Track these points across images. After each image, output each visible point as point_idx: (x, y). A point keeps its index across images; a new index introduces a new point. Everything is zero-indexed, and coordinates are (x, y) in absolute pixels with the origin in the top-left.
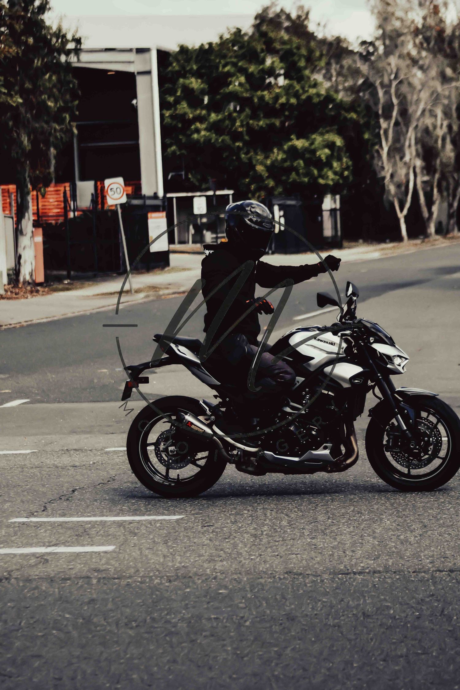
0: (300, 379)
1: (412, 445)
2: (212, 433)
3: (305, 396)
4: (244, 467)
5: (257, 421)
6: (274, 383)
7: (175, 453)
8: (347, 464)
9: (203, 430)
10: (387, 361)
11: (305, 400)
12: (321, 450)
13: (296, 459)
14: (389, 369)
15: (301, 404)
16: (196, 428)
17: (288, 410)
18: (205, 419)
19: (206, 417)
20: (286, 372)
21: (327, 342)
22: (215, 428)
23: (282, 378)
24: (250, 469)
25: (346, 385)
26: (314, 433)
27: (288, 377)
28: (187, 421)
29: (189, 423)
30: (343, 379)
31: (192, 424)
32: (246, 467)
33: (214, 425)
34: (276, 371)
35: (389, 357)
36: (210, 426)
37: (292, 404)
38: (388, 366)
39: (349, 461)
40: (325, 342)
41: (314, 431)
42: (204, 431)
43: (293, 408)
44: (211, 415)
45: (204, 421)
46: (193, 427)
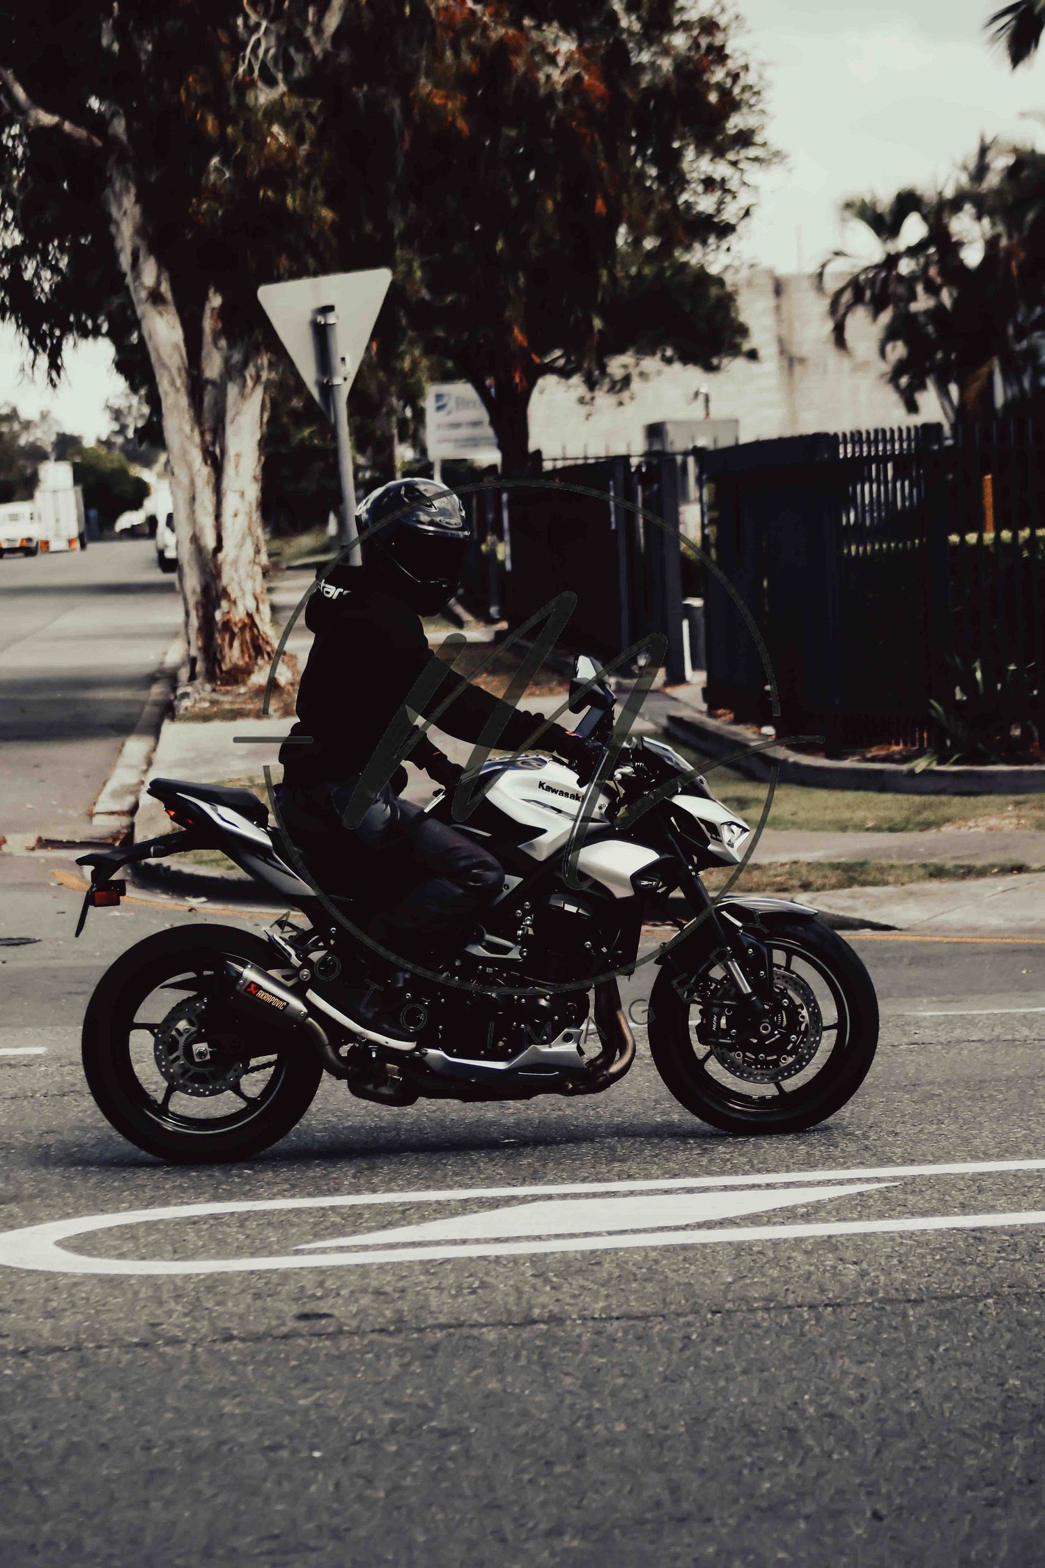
0: (514, 881)
1: (765, 1028)
2: (305, 1010)
3: (522, 919)
4: (370, 1087)
5: (405, 980)
6: (460, 891)
7: (208, 1057)
8: (612, 1074)
9: (284, 1001)
10: (709, 835)
11: (523, 929)
12: (558, 1044)
13: (501, 1065)
14: (711, 853)
15: (513, 938)
16: (268, 998)
17: (479, 951)
18: (283, 977)
19: (287, 972)
20: (485, 866)
21: (567, 795)
22: (312, 995)
23: (477, 878)
24: (385, 1090)
25: (622, 892)
26: (543, 1002)
27: (491, 876)
28: (247, 984)
29: (253, 986)
30: (617, 879)
31: (259, 987)
32: (376, 1087)
33: (310, 991)
34: (463, 863)
35: (713, 827)
36: (298, 991)
37: (488, 937)
38: (711, 847)
39: (614, 1069)
40: (562, 793)
41: (546, 1000)
42: (288, 1003)
43: (491, 947)
44: (301, 968)
45: (282, 980)
46: (261, 994)
